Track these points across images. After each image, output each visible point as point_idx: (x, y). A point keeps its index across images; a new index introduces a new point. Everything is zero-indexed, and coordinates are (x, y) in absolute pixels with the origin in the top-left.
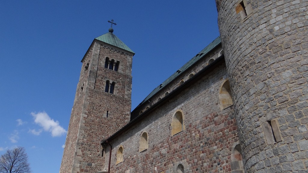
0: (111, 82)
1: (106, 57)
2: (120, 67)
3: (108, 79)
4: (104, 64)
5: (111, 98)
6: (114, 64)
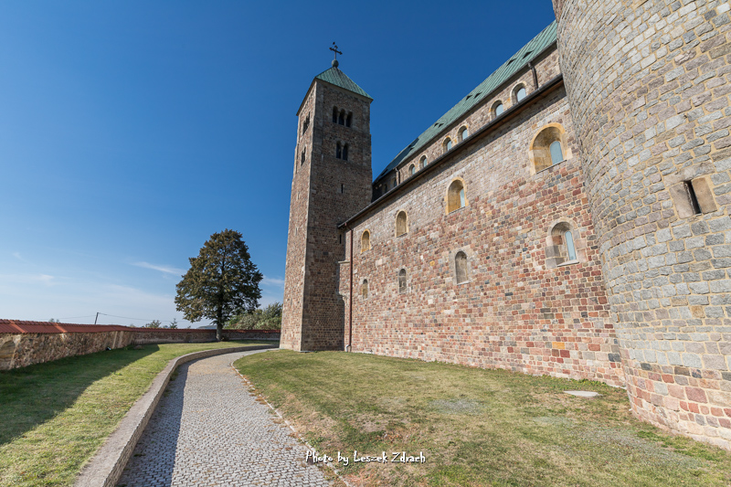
0: (343, 143)
1: (333, 105)
2: (354, 121)
3: (338, 139)
4: (331, 117)
5: (345, 166)
6: (345, 117)
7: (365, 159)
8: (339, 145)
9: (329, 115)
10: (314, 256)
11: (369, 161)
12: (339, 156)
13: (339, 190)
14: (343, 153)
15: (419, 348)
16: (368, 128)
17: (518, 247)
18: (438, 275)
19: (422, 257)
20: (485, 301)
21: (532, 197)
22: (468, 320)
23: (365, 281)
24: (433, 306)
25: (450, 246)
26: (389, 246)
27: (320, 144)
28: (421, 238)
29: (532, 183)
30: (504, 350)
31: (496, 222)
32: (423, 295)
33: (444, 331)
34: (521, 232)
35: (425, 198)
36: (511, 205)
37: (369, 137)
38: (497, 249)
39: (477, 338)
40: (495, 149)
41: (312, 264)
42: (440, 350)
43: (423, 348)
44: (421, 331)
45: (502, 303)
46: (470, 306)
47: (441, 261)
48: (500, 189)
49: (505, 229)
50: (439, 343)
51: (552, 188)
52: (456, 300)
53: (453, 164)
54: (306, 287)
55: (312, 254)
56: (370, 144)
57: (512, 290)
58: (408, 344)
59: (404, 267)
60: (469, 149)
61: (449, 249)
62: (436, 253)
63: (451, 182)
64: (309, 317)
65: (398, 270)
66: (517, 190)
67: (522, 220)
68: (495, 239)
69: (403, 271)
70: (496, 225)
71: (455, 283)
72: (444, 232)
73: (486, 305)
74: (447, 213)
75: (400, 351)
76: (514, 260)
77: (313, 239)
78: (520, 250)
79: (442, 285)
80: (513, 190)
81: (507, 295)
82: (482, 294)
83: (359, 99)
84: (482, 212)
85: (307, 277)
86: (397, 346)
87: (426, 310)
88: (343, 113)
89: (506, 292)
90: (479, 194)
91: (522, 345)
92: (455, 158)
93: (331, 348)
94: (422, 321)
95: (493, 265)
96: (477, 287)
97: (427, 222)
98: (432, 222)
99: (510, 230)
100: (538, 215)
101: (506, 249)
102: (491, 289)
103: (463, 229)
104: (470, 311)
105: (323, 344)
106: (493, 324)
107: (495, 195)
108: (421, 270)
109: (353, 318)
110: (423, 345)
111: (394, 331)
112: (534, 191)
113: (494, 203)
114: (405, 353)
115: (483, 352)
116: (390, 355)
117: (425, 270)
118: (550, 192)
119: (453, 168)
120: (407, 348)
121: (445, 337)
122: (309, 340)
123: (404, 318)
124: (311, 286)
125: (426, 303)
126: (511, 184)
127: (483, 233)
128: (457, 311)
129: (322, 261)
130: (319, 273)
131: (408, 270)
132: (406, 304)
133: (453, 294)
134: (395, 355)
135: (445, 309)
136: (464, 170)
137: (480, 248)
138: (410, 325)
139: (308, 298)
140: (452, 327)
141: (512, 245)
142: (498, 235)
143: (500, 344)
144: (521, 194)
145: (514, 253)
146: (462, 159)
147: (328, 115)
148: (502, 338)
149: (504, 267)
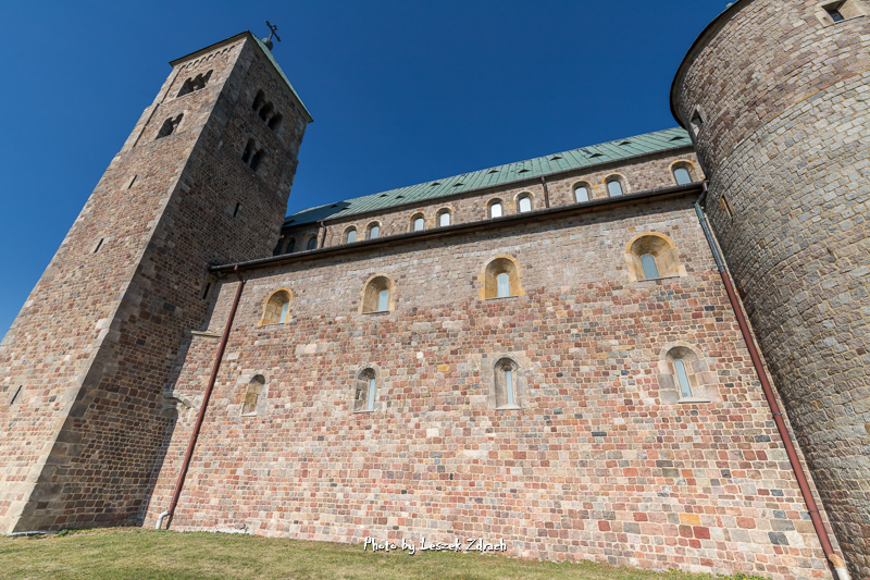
0: (258, 146)
1: (259, 87)
2: (281, 128)
3: (252, 136)
4: (252, 101)
5: (252, 179)
6: (270, 115)
7: (282, 186)
8: (251, 143)
9: (250, 96)
10: (143, 305)
11: (287, 194)
12: (245, 158)
13: (230, 210)
14: (253, 159)
15: (393, 521)
16: (297, 151)
17: (614, 368)
18: (456, 388)
19: (420, 355)
20: (554, 441)
21: (635, 308)
22: (516, 471)
23: (259, 379)
24: (437, 440)
25: (485, 347)
26: (341, 325)
27: (224, 123)
28: (420, 325)
29: (633, 291)
30: (591, 526)
31: (575, 327)
32: (416, 420)
33: (460, 489)
34: (617, 348)
35: (438, 268)
36: (600, 311)
37: (296, 163)
38: (576, 364)
39: (535, 503)
40: (572, 238)
41: (133, 319)
42: (448, 525)
43: (402, 521)
44: (404, 487)
45: (588, 448)
46: (523, 447)
47: (463, 367)
48: (581, 286)
49: (590, 339)
50: (446, 511)
51: (662, 304)
52: (493, 435)
53: (499, 236)
54: (96, 365)
55: (140, 300)
56: (294, 171)
57: (603, 428)
58: (362, 513)
59: (373, 365)
60: (531, 226)
61: (481, 351)
62: (454, 352)
63: (493, 258)
64: (77, 439)
65: (357, 368)
66: (610, 294)
67: (618, 333)
68: (573, 350)
69: (369, 373)
70: (575, 331)
71: (491, 406)
72: (473, 323)
73: (554, 448)
74: (483, 298)
75: (336, 528)
76: (608, 384)
77: (152, 272)
78: (618, 372)
79: (464, 406)
80: (602, 293)
81: (595, 434)
82: (547, 429)
83: (296, 107)
84: (550, 309)
85: (107, 344)
86: (325, 517)
87: (420, 447)
88: (268, 108)
89: (594, 429)
90: (544, 285)
91: (625, 517)
92: (504, 230)
93: (109, 520)
94: (406, 467)
95: (569, 387)
96: (539, 418)
97: (438, 303)
98: (449, 306)
99: (599, 342)
100: (642, 331)
101: (593, 368)
102: (566, 422)
103: (513, 326)
104: (523, 455)
105: (89, 511)
106: (569, 481)
107: (572, 292)
108: (416, 377)
109: (199, 450)
110: (405, 515)
111: (324, 484)
112: (636, 301)
113: (571, 302)
114: (350, 532)
115: (547, 529)
116: (303, 536)
117: (424, 376)
118: (659, 307)
119: (499, 241)
120: (359, 521)
121: (462, 500)
122: (55, 499)
123: (359, 459)
124: (113, 365)
125: (423, 434)
126: (600, 285)
127: (551, 338)
128: (492, 454)
129: (158, 320)
130: (141, 342)
131: (381, 372)
132: (367, 433)
133: (486, 423)
134: (319, 537)
135: (467, 448)
136: (517, 248)
137: (544, 358)
138: (376, 474)
139: (93, 392)
140: (480, 482)
141: (602, 362)
142: (578, 345)
143: (584, 515)
144: (615, 299)
145: (606, 374)
146: (514, 234)
147: (248, 92)
148: (588, 505)
149: (589, 392)
